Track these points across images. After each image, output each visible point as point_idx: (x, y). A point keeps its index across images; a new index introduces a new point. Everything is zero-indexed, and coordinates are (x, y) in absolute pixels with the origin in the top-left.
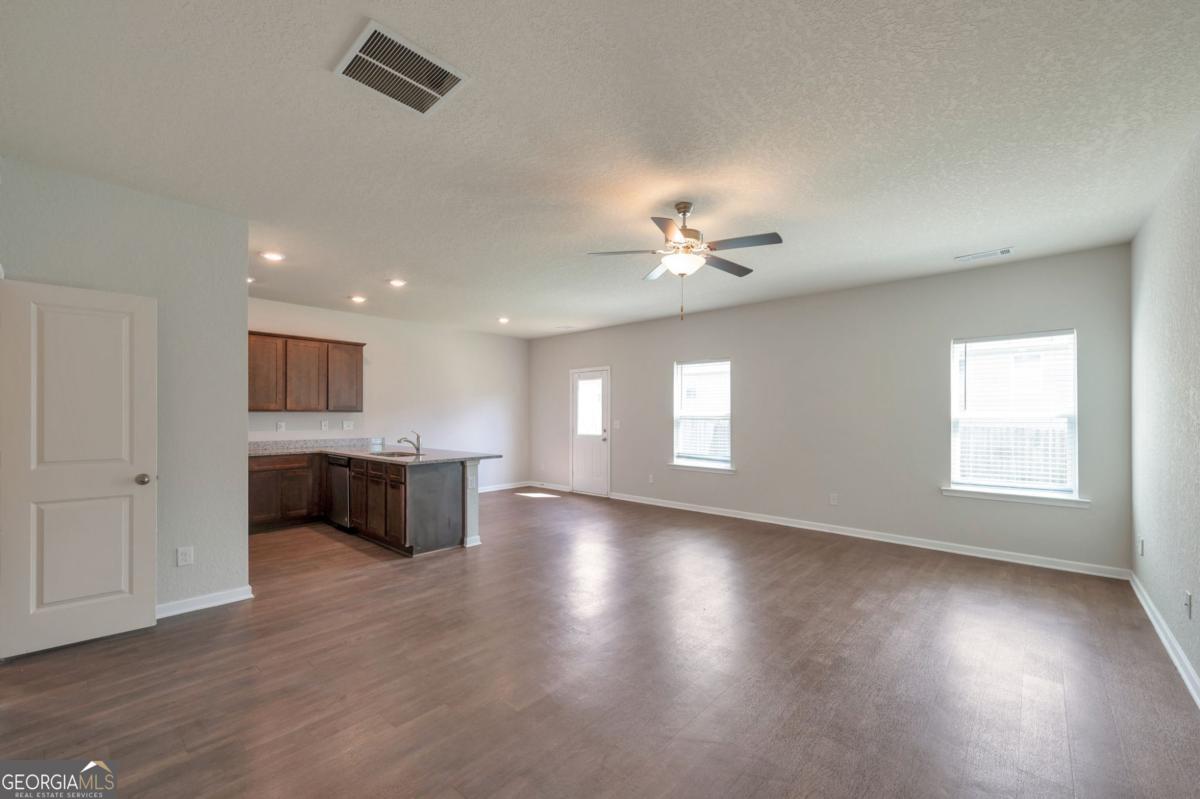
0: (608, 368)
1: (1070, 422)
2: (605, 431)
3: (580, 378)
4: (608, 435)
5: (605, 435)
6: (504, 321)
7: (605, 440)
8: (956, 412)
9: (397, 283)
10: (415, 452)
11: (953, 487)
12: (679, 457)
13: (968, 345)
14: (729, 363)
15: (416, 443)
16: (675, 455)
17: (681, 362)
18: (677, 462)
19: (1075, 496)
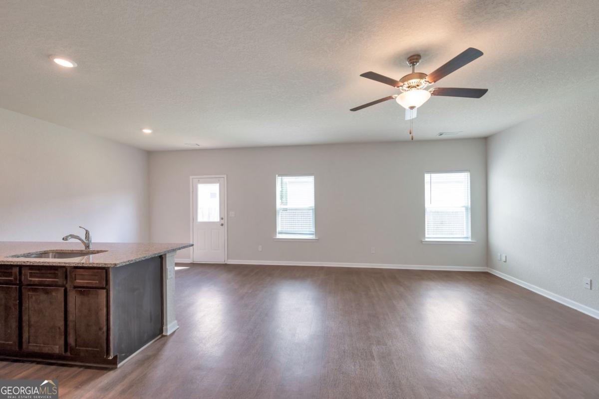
0: (225, 176)
1: (467, 209)
2: (222, 219)
3: (199, 182)
4: (225, 222)
5: (222, 222)
6: (147, 131)
7: (222, 225)
8: (427, 205)
9: (64, 63)
10: (83, 248)
11: (427, 240)
12: (279, 233)
13: (432, 174)
14: (313, 177)
15: (83, 238)
16: (277, 232)
17: (281, 175)
18: (279, 236)
19: (470, 240)
